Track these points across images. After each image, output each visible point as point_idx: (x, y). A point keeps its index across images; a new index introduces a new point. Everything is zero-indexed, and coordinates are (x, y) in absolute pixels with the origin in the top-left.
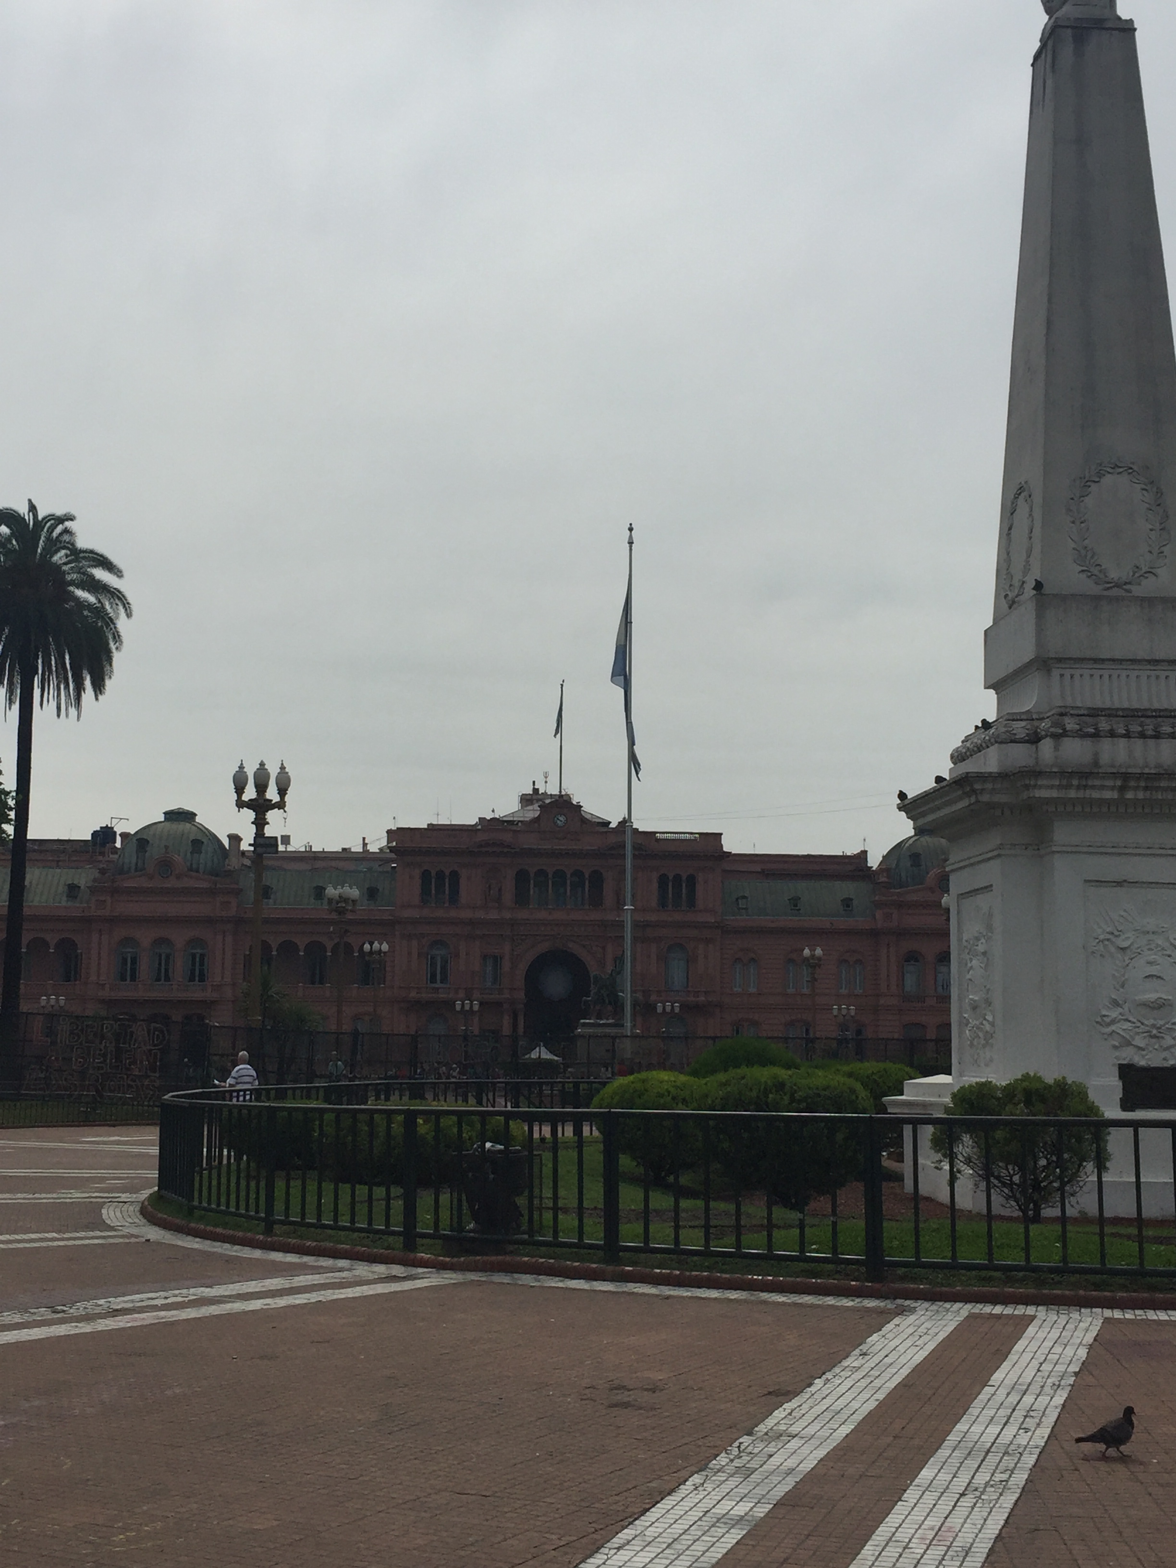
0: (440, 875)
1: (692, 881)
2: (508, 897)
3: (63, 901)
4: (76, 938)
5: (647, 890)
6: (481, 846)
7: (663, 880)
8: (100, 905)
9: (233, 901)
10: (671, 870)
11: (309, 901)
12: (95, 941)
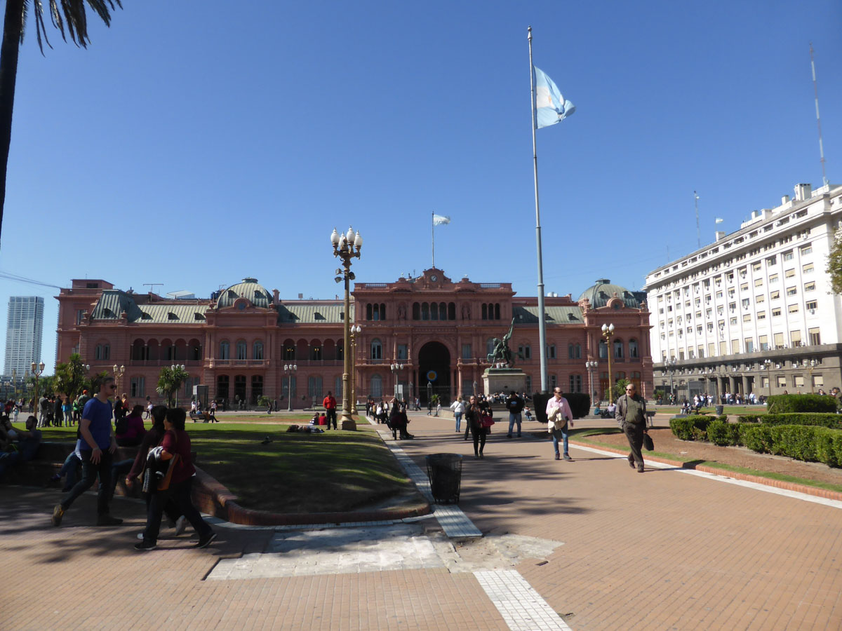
0: (376, 306)
1: (498, 306)
2: (410, 315)
3: (193, 321)
4: (199, 339)
5: (477, 311)
6: (395, 291)
7: (484, 306)
8: (210, 323)
9: (275, 320)
10: (489, 300)
11: (312, 320)
12: (208, 340)
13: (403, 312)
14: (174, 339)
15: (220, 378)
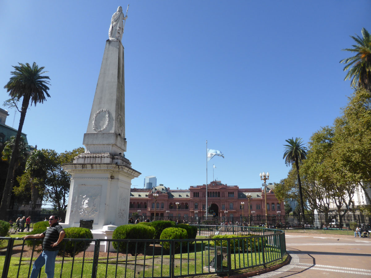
0: (196, 193)
1: (233, 193)
3: (145, 197)
4: (147, 202)
5: (226, 194)
6: (202, 188)
7: (229, 193)
8: (149, 198)
9: (167, 197)
10: (230, 191)
11: (178, 197)
12: (149, 203)
13: (204, 195)
14: (140, 202)
15: (152, 214)
